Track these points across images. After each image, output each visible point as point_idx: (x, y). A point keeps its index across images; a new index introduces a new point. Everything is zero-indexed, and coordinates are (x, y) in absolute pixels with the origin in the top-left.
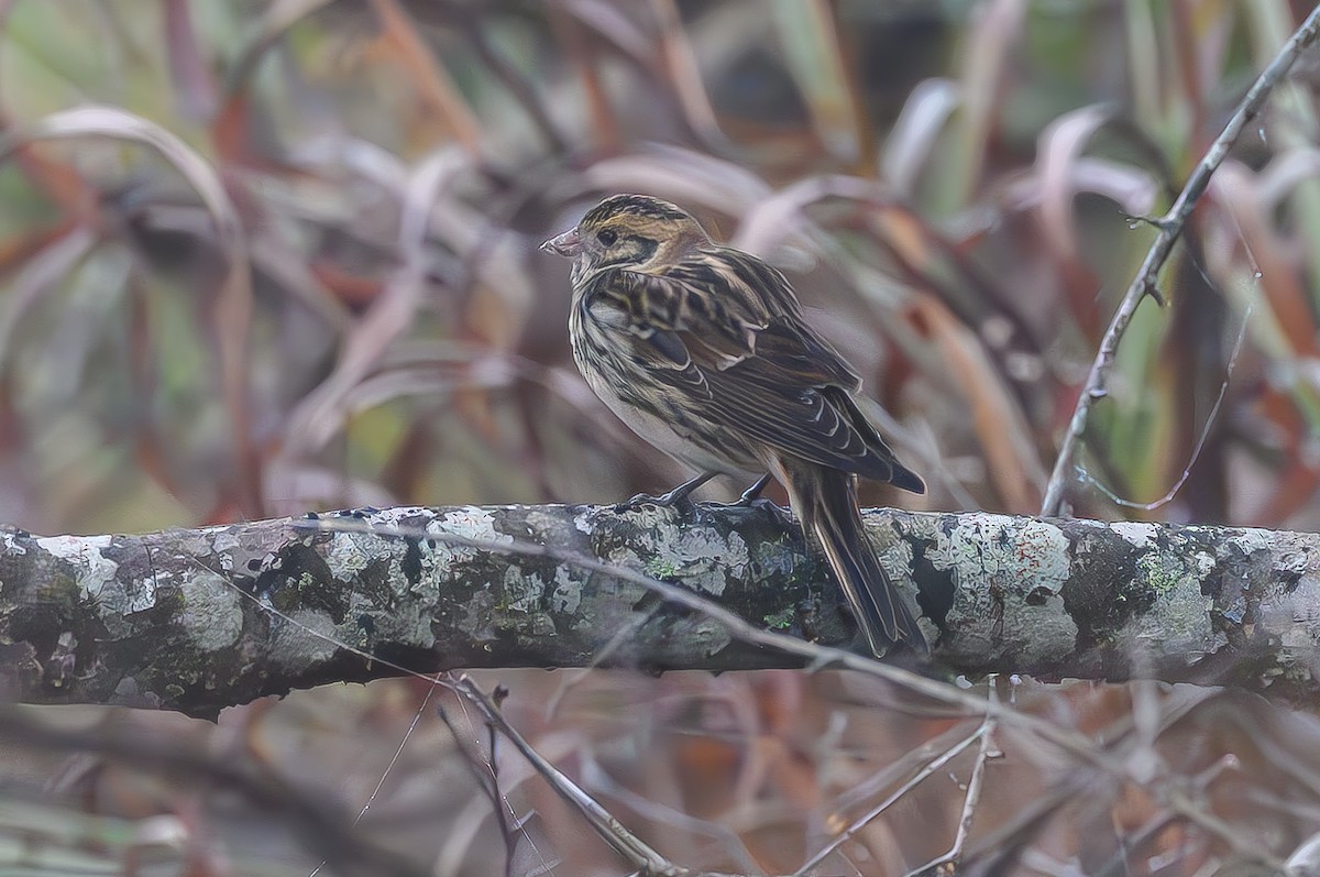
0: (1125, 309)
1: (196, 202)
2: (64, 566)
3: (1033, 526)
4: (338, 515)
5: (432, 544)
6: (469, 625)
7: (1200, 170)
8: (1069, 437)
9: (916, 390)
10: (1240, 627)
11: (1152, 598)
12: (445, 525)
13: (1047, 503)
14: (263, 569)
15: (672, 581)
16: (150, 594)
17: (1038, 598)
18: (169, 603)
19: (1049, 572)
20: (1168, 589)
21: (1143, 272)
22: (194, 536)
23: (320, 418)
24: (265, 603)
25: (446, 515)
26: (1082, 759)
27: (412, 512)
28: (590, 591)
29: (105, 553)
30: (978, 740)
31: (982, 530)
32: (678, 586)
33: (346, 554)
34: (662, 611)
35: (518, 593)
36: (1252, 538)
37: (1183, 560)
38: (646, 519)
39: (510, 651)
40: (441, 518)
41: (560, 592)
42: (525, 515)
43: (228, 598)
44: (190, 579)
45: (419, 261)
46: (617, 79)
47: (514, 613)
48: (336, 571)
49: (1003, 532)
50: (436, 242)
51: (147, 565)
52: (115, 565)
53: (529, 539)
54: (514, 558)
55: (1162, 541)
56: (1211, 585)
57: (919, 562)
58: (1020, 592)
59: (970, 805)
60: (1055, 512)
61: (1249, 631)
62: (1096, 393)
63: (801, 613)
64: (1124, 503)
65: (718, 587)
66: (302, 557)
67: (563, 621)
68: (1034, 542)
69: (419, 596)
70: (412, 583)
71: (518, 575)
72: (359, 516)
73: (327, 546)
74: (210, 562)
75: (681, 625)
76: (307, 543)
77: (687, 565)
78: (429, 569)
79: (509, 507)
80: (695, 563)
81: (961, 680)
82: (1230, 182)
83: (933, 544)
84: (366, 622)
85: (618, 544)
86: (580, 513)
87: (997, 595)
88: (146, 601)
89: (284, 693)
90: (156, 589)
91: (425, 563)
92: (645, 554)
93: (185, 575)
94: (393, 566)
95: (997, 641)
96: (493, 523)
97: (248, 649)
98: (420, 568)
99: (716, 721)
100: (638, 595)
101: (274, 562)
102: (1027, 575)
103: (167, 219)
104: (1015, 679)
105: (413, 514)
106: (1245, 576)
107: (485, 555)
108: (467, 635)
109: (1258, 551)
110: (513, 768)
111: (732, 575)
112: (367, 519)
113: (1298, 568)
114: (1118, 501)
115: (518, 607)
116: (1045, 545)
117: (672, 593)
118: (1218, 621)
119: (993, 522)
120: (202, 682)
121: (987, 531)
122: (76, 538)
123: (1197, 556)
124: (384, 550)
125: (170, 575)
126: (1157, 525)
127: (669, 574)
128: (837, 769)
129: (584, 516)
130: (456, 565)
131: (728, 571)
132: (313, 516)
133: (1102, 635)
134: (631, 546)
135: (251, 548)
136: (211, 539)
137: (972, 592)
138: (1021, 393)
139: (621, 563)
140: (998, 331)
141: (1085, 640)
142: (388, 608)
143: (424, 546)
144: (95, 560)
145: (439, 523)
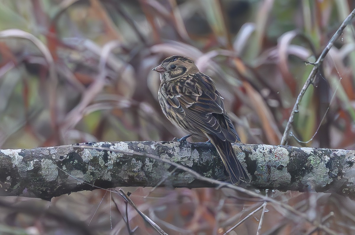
0: (304, 88)
1: (42, 56)
2: (8, 158)
3: (279, 148)
4: (85, 144)
5: (111, 152)
6: (121, 174)
7: (325, 49)
8: (288, 123)
9: (243, 109)
10: (336, 177)
11: (312, 168)
12: (115, 147)
13: (282, 142)
14: (64, 159)
15: (178, 163)
16: (32, 165)
17: (281, 168)
18: (37, 168)
19: (283, 161)
20: (316, 166)
21: (309, 78)
22: (45, 149)
23: (76, 117)
24: (64, 168)
26: (292, 213)
28: (155, 165)
29: (20, 154)
30: (262, 208)
31: (265, 149)
32: (180, 164)
33: (87, 154)
34: (176, 171)
35: (135, 166)
36: (340, 152)
37: (321, 158)
38: (171, 145)
39: (132, 182)
40: (114, 145)
41: (147, 166)
42: (137, 144)
43: (54, 167)
45: (104, 73)
46: (160, 23)
47: (134, 172)
48: (84, 160)
49: (270, 150)
50: (108, 66)
51: (32, 158)
52: (22, 157)
53: (138, 151)
54: (134, 156)
55: (315, 153)
56: (328, 165)
57: (247, 158)
58: (275, 167)
59: (260, 226)
60: (284, 144)
61: (339, 178)
62: (296, 111)
63: (214, 172)
65: (191, 165)
66: (75, 155)
67: (148, 174)
68: (279, 153)
69: (107, 167)
70: (105, 163)
71: (135, 161)
72: (91, 144)
73: (82, 152)
74: (49, 157)
75: (181, 175)
76: (76, 151)
77: (182, 158)
78: (110, 159)
79: (133, 142)
80: (185, 158)
81: (258, 191)
82: (333, 53)
83: (251, 153)
84: (92, 174)
85: (163, 152)
86: (152, 144)
87: (269, 167)
88: (31, 167)
89: (69, 193)
90: (34, 164)
91: (109, 157)
92: (170, 155)
93: (42, 160)
94: (100, 158)
95: (269, 180)
96: (128, 146)
97: (59, 181)
98: (108, 159)
99: (187, 201)
100: (168, 167)
101: (67, 157)
102: (277, 162)
103: (34, 60)
104: (273, 191)
105: (106, 144)
106: (338, 162)
107: (126, 155)
108: (121, 178)
109: (342, 156)
110: (132, 214)
112: (93, 145)
113: (353, 160)
114: (300, 141)
115: (135, 170)
116: (282, 153)
117: (179, 166)
118: (330, 175)
119: (267, 147)
120: (46, 190)
122: (11, 150)
123: (325, 157)
124: (98, 154)
125: (38, 160)
126: (314, 148)
127: (177, 161)
128: (221, 215)
129: (154, 145)
130: (118, 158)
131: (194, 160)
132: (78, 144)
133: (298, 179)
134: (167, 153)
135: (61, 153)
136: (49, 150)
137: (262, 167)
138: (273, 110)
139: (164, 158)
140: (266, 92)
141: (293, 180)
142: (99, 170)
143: (109, 152)
144: (17, 156)
145: (113, 146)
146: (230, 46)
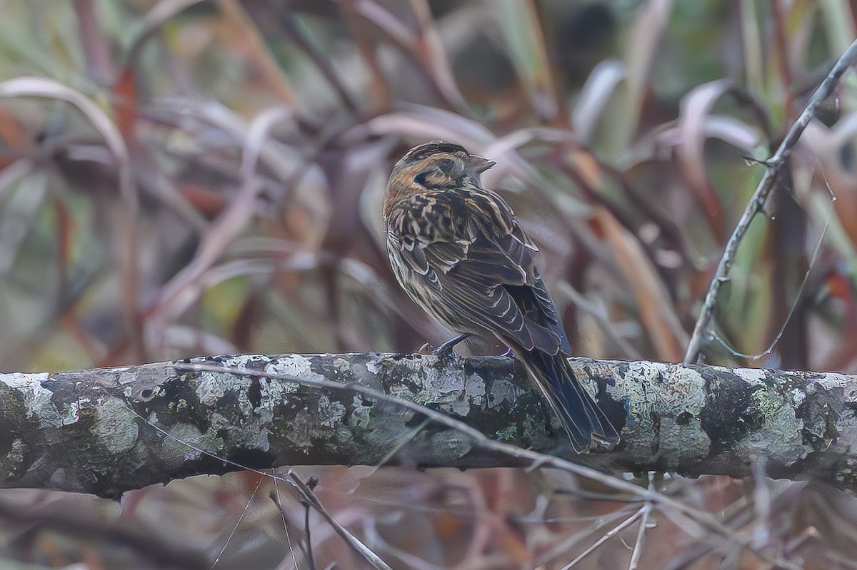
0: (743, 221)
1: (101, 142)
2: (17, 394)
3: (680, 370)
4: (204, 360)
5: (269, 380)
6: (293, 436)
7: (795, 127)
8: (704, 309)
9: (595, 275)
10: (822, 440)
11: (762, 420)
12: (278, 367)
13: (689, 354)
14: (153, 397)
15: (433, 406)
16: (75, 413)
17: (685, 419)
18: (88, 419)
19: (691, 402)
20: (772, 414)
21: (755, 196)
22: (105, 374)
23: (183, 293)
24: (153, 419)
25: (278, 361)
26: (710, 529)
27: (254, 358)
28: (376, 413)
29: (44, 385)
30: (640, 517)
31: (646, 374)
32: (438, 411)
33: (209, 387)
34: (427, 427)
35: (326, 414)
36: (831, 380)
37: (784, 395)
38: (414, 364)
39: (322, 454)
40: (274, 362)
41: (356, 414)
42: (331, 360)
43: (128, 416)
44: (103, 402)
45: (253, 184)
46: (388, 59)
47: (324, 428)
48: (203, 398)
49: (660, 374)
50: (263, 168)
51: (73, 394)
52: (51, 393)
53: (334, 378)
54: (325, 390)
55: (769, 382)
56: (802, 412)
57: (602, 393)
58: (671, 416)
59: (635, 561)
60: (694, 361)
61: (829, 443)
62: (723, 279)
63: (521, 429)
64: (739, 355)
65: (464, 411)
66: (176, 389)
67: (358, 435)
68: (681, 382)
69: (259, 416)
70: (255, 406)
71: (327, 402)
72: (219, 361)
73: (197, 381)
74: (117, 392)
75: (439, 438)
76: (183, 379)
77: (444, 395)
78: (267, 397)
79: (322, 355)
80: (450, 394)
81: (630, 476)
82: (814, 135)
83: (612, 383)
84: (223, 433)
85: (396, 381)
86: (370, 359)
87: (655, 417)
88: (72, 418)
89: (166, 482)
90: (79, 410)
91: (263, 393)
92: (414, 388)
93: (99, 400)
94: (241, 395)
95: (655, 447)
96: (311, 366)
97: (142, 451)
98: (259, 396)
99: (456, 500)
100: (409, 415)
101: (160, 392)
102: (676, 404)
103: (81, 154)
104: (666, 475)
105: (256, 360)
107: (305, 388)
108: (292, 443)
109: (834, 389)
110: (320, 532)
111: (474, 403)
112: (224, 363)
114: (736, 354)
115: (327, 424)
116: (689, 384)
117: (435, 415)
118: (806, 436)
119: (653, 368)
120: (110, 474)
121: (649, 374)
122: (24, 375)
123: (793, 392)
124: (236, 384)
125: (89, 401)
126: (766, 371)
127: (431, 402)
128: (540, 536)
129: (373, 362)
130: (284, 394)
131: (471, 401)
132: (187, 361)
133: (728, 447)
134: (406, 383)
135: (145, 383)
136: (118, 376)
137: (639, 416)
138: (666, 276)
139: (399, 394)
140: (650, 233)
141: (715, 449)
142: (238, 424)
143: (263, 381)
144: (37, 389)
145: (273, 365)
146: (563, 118)
